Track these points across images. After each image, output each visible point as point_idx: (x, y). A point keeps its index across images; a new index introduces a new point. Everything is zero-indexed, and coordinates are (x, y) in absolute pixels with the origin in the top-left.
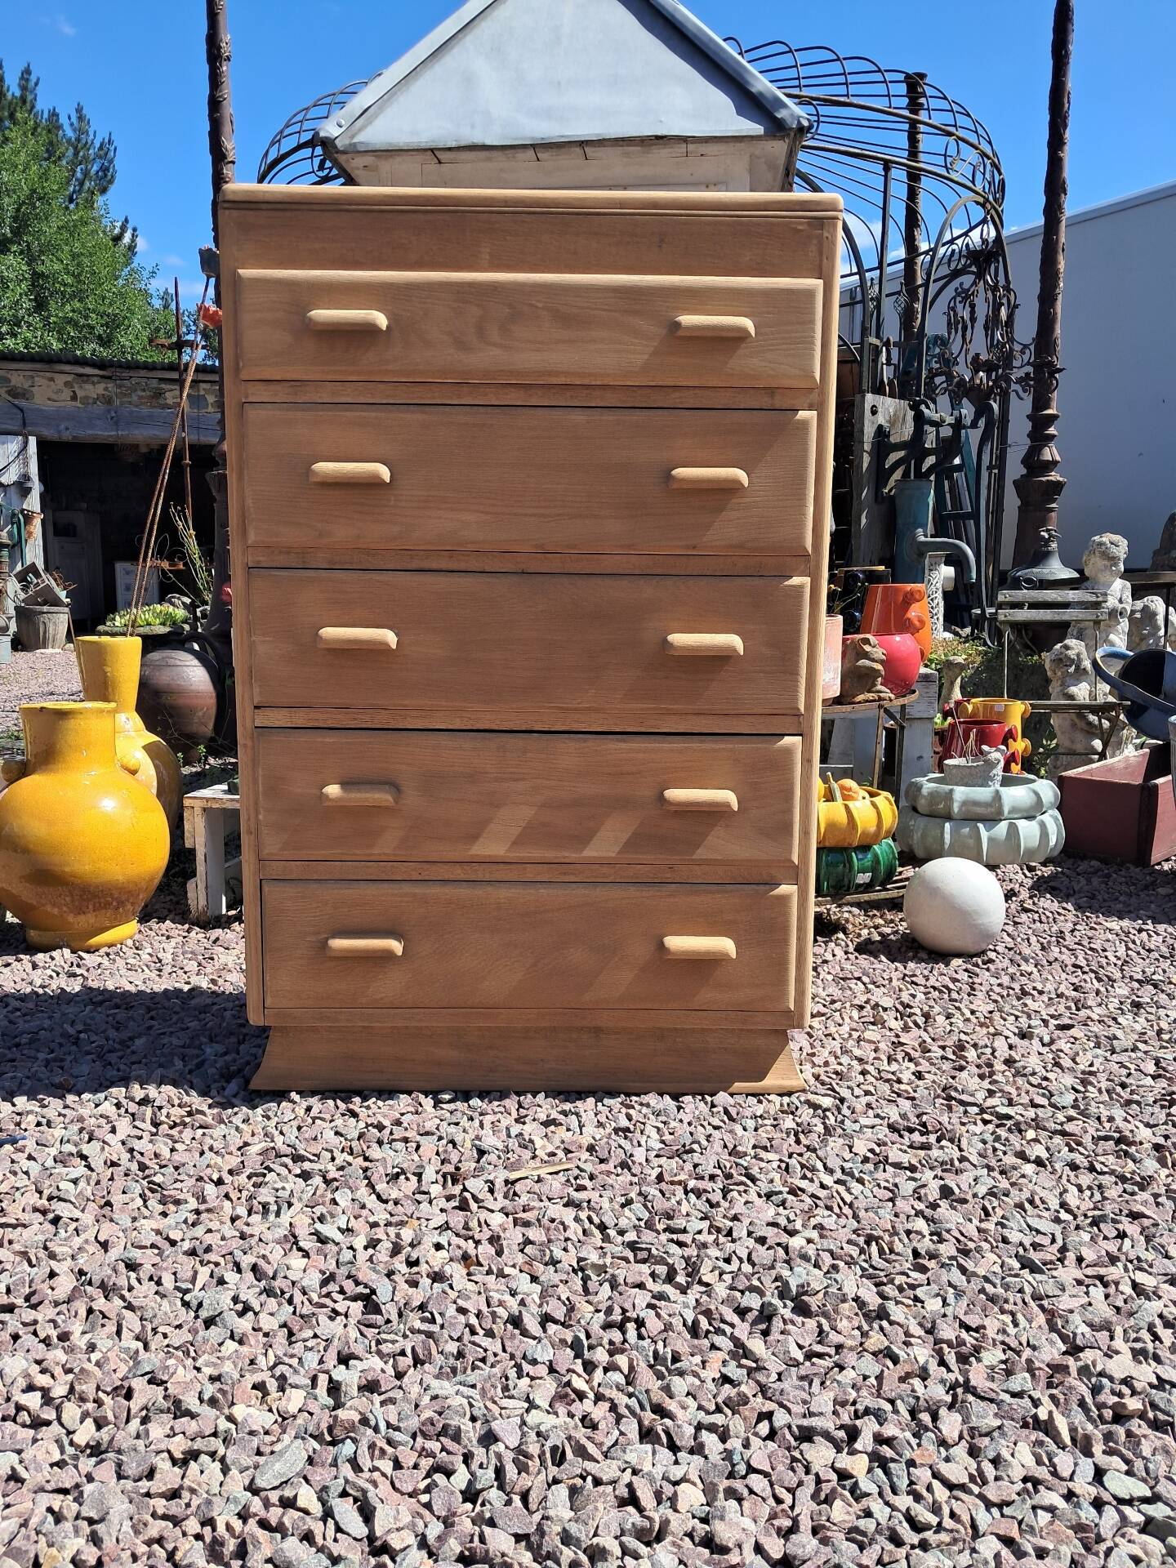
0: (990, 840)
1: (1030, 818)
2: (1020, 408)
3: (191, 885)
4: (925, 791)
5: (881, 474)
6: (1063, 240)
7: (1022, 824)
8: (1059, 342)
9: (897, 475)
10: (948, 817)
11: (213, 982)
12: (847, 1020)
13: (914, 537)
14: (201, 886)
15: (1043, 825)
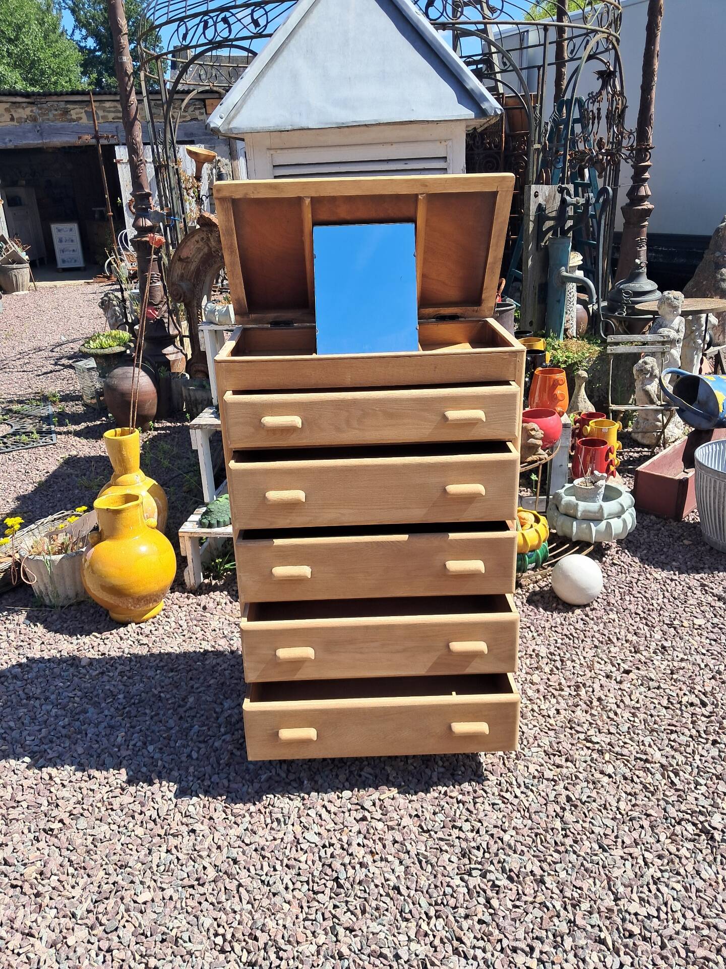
0: (597, 531)
1: (619, 517)
2: (626, 171)
3: (186, 574)
4: (563, 502)
5: (540, 234)
6: (658, 48)
7: (613, 521)
8: (653, 117)
9: (550, 235)
10: (575, 518)
11: (213, 647)
12: (524, 666)
13: (559, 273)
14: (191, 573)
15: (624, 521)
